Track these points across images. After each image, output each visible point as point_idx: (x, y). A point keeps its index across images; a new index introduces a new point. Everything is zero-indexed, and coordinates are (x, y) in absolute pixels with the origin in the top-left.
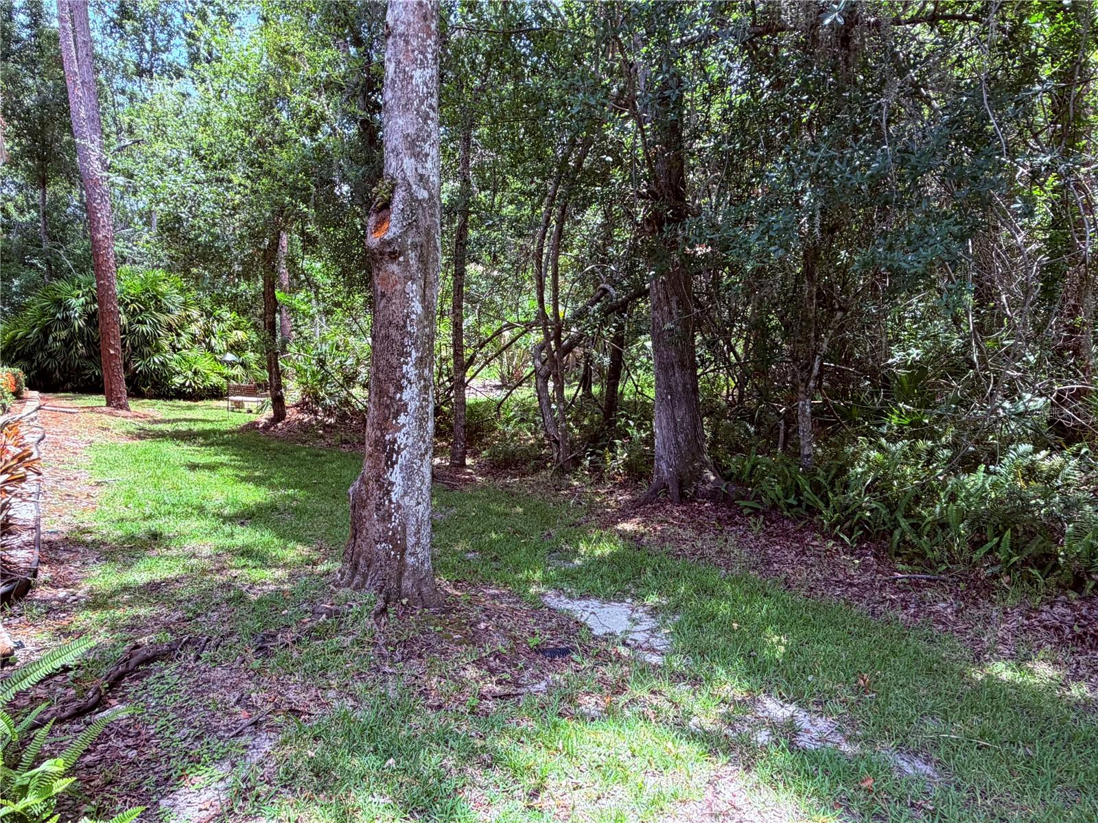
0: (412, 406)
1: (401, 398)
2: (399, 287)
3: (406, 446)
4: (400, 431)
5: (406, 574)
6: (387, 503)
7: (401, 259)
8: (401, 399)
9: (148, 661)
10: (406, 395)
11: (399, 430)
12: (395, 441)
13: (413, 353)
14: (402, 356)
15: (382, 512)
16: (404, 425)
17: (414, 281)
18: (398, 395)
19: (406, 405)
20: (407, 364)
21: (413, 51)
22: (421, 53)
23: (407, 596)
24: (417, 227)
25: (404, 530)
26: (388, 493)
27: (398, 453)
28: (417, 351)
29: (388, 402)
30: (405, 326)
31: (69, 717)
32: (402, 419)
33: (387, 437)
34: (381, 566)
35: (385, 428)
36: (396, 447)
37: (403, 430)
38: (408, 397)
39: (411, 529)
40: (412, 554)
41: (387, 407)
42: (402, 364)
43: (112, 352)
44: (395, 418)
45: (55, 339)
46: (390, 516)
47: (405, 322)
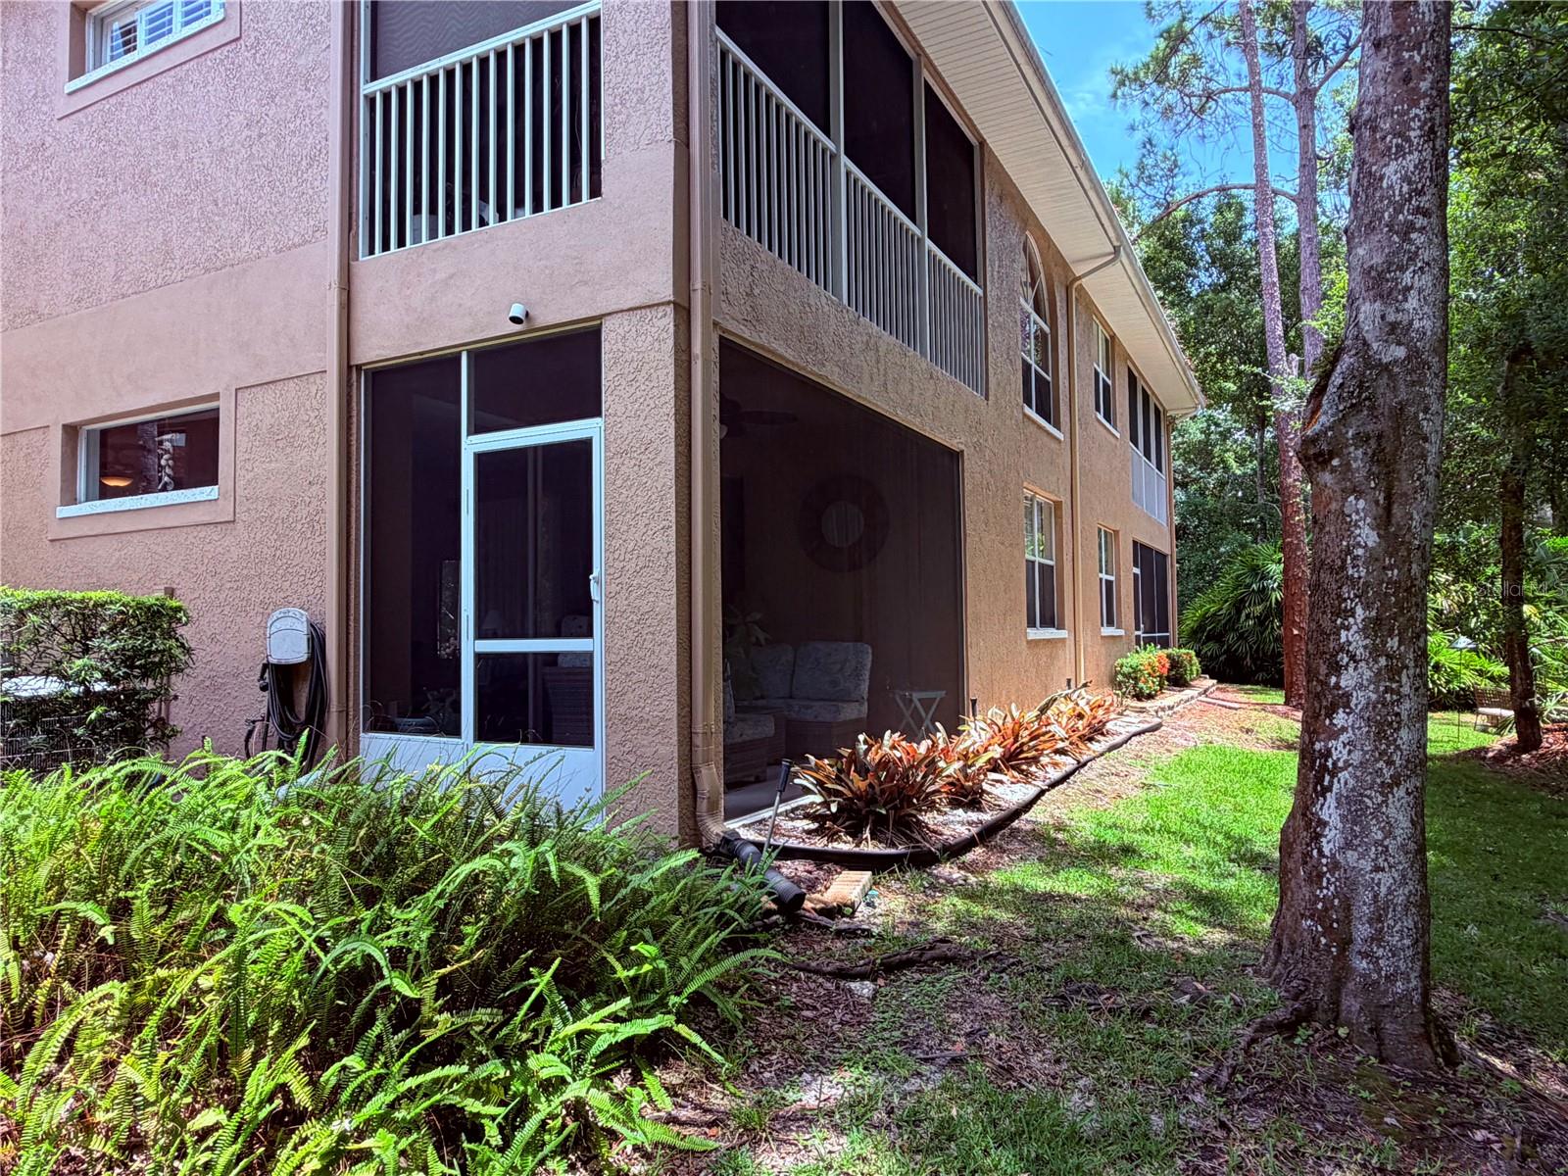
0: (1359, 699)
1: (1337, 684)
2: (1334, 506)
3: (1347, 764)
4: (1336, 738)
5: (1351, 985)
6: (1315, 852)
7: (1335, 462)
8: (1337, 686)
9: (946, 960)
10: (1347, 680)
11: (1335, 735)
12: (1328, 754)
13: (1359, 610)
14: (1338, 616)
15: (1308, 867)
16: (1344, 729)
17: (1358, 493)
18: (1333, 680)
19: (1348, 696)
20: (1348, 628)
21: (1383, 138)
22: (1399, 135)
23: (1349, 1024)
24: (1372, 408)
25: (1347, 907)
26: (1317, 837)
27: (1333, 774)
28: (1367, 607)
29: (1319, 689)
30: (1343, 567)
31: (830, 973)
32: (1340, 718)
33: (1318, 746)
34: (1303, 956)
35: (1314, 732)
36: (1330, 764)
37: (1343, 738)
38: (1352, 683)
39: (1363, 908)
40: (1365, 955)
41: (1317, 696)
42: (1339, 630)
43: (1296, 632)
44: (1330, 716)
45: (1248, 616)
46: (1321, 876)
47: (1344, 561)
